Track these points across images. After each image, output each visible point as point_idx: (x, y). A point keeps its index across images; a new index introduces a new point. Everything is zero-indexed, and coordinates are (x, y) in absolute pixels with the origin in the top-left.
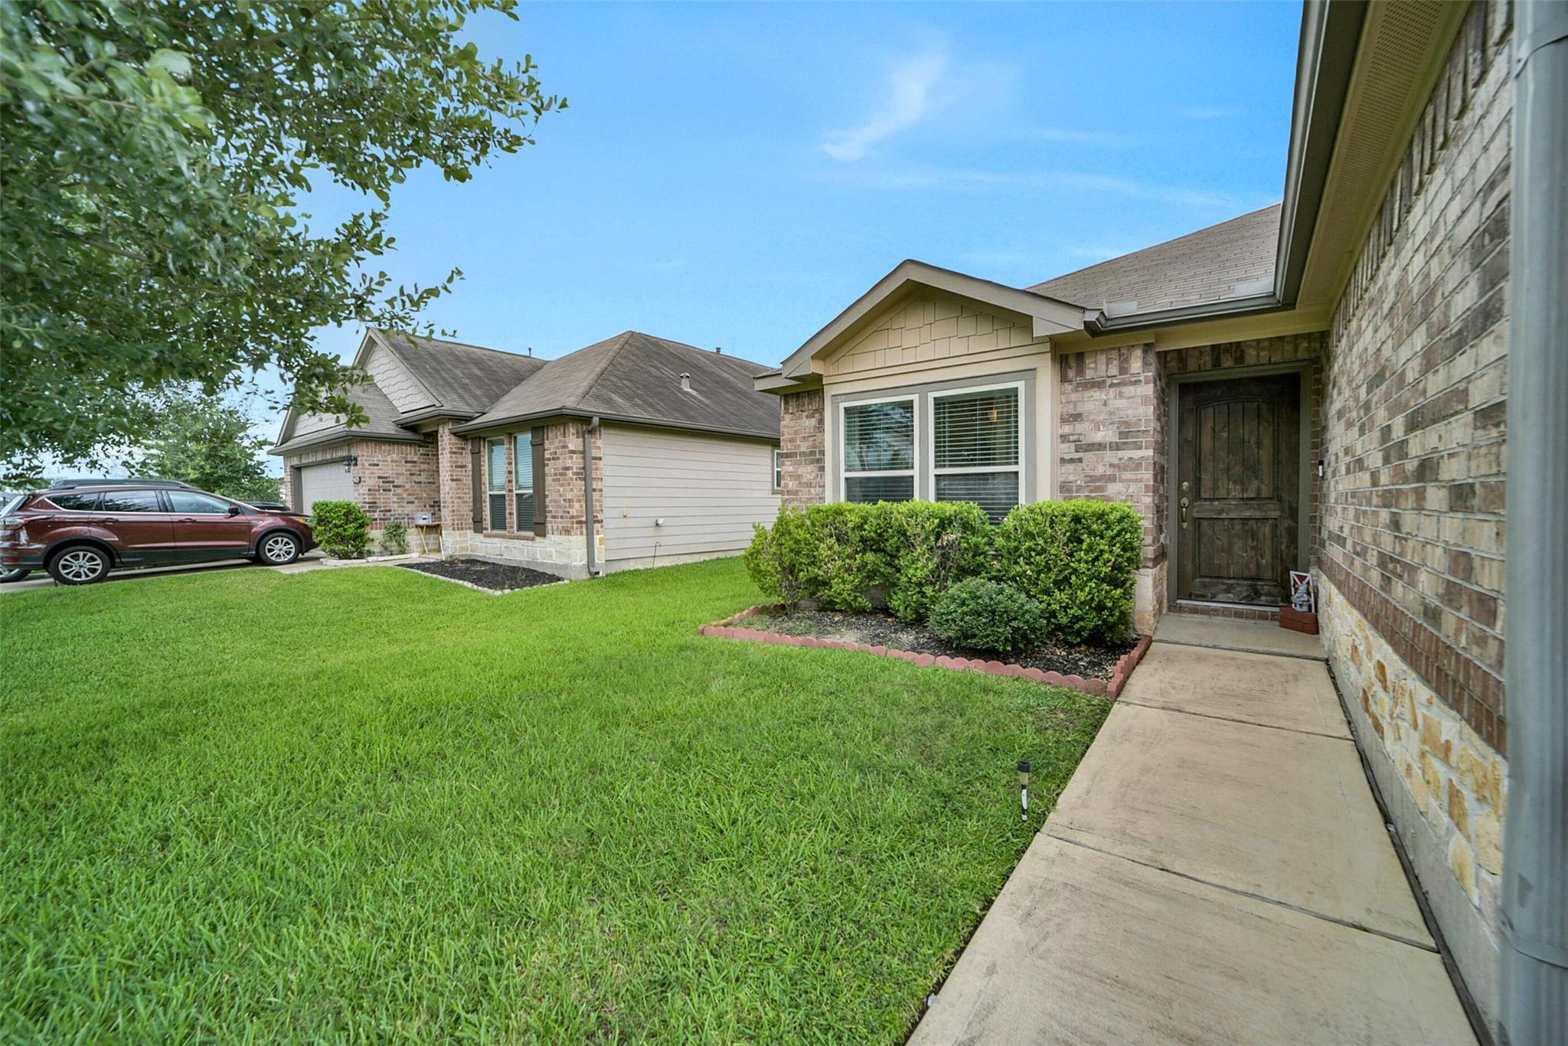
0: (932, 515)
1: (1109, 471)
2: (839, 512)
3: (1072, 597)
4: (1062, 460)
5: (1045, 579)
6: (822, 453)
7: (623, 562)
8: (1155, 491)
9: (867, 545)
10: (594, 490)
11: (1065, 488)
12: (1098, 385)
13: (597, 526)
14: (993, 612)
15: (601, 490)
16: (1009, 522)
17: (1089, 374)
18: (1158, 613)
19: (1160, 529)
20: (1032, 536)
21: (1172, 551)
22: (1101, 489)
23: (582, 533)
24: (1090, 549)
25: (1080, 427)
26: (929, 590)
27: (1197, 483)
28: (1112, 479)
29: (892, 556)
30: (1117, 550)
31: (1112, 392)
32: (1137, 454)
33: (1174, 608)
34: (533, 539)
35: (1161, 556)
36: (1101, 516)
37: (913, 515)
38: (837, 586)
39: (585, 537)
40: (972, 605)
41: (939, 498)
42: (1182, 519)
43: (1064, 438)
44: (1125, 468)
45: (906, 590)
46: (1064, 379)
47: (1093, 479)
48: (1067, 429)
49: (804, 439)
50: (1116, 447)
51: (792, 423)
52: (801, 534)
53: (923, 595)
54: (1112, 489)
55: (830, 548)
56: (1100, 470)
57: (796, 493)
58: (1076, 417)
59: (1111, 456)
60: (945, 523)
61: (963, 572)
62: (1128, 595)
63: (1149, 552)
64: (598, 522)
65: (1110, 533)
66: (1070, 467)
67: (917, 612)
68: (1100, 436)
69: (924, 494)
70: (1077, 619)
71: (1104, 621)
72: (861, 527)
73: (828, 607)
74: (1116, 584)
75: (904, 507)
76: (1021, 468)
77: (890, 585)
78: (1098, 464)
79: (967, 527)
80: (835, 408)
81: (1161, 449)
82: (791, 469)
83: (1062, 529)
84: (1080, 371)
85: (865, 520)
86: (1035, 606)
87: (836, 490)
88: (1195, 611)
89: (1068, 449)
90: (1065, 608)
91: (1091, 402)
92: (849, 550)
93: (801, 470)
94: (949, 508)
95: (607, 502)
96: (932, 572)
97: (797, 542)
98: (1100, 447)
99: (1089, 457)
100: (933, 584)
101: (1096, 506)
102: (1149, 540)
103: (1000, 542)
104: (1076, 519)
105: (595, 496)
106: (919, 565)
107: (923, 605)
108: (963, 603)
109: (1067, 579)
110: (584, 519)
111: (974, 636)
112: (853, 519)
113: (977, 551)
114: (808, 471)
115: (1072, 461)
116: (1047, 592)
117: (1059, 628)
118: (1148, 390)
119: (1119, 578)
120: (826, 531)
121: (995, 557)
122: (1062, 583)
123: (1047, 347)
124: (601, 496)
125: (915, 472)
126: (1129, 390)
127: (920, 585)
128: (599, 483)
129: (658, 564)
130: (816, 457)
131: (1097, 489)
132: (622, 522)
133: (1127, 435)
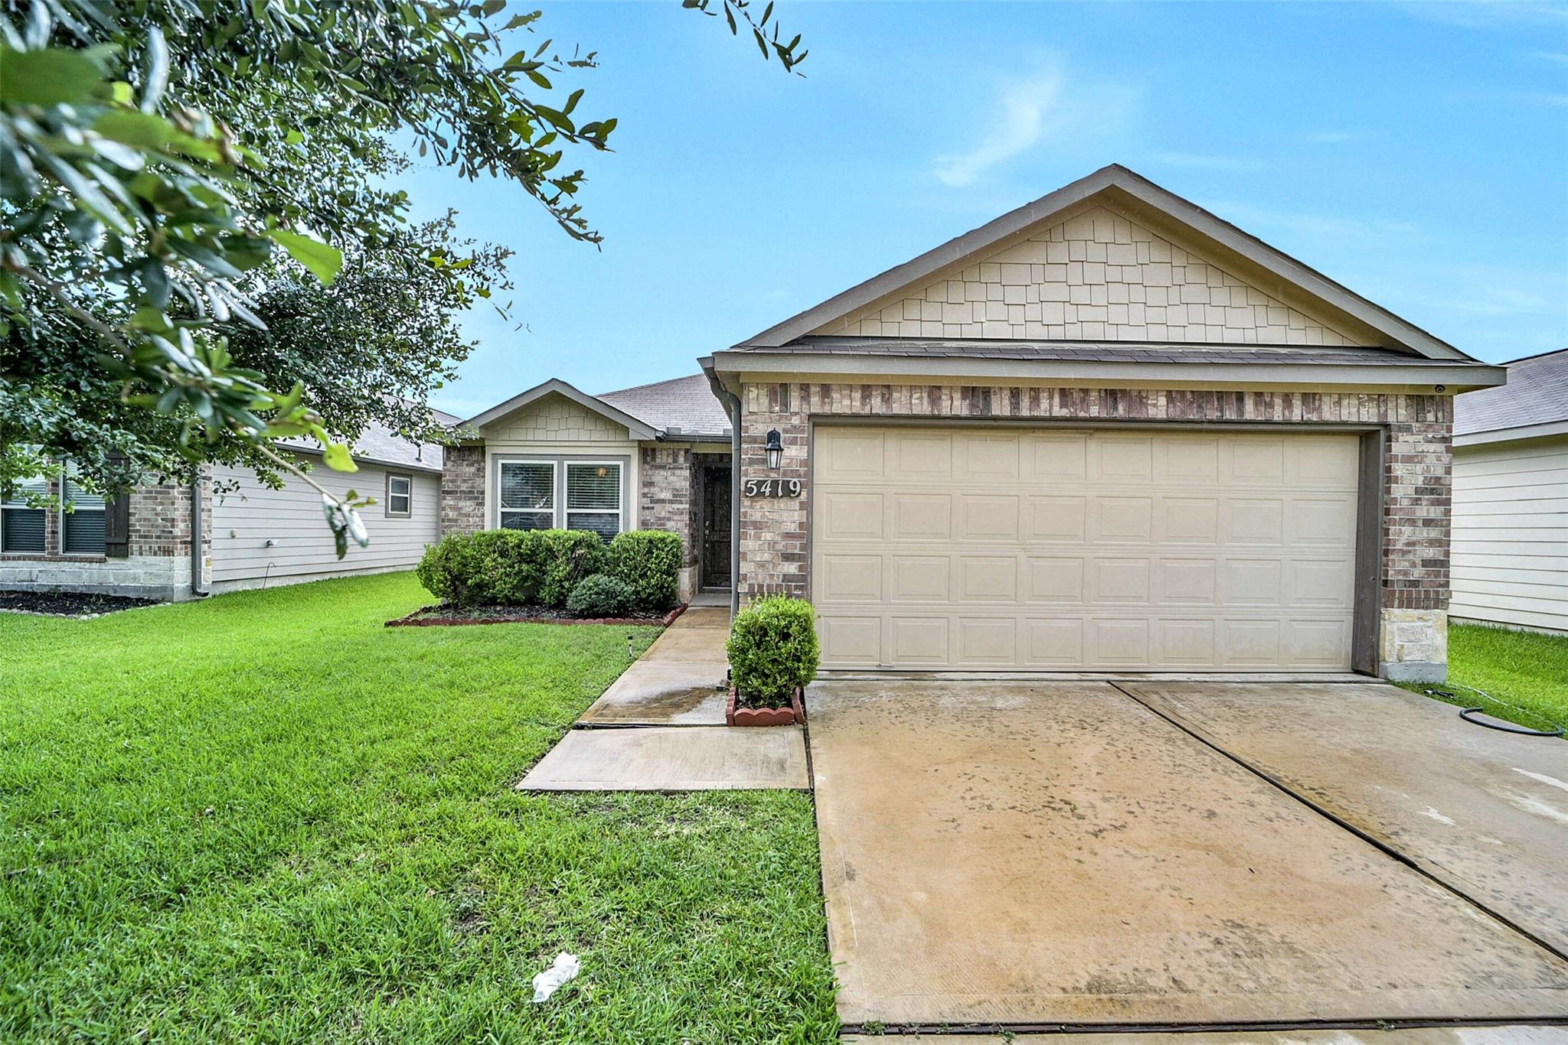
0: (569, 539)
1: (668, 515)
2: (500, 536)
3: (648, 583)
4: (643, 508)
5: (635, 575)
6: (483, 493)
7: (230, 583)
8: (690, 526)
9: (523, 558)
10: (203, 510)
11: (644, 524)
12: (663, 467)
13: (205, 547)
14: (607, 593)
15: (210, 510)
16: (614, 543)
17: (658, 461)
18: (693, 593)
19: (693, 547)
20: (628, 551)
21: (700, 558)
22: (664, 525)
23: (186, 554)
24: (657, 557)
25: (653, 490)
26: (566, 584)
27: (713, 522)
28: (669, 519)
29: (541, 565)
30: (670, 557)
31: (669, 472)
32: (681, 506)
33: (701, 591)
34: (102, 561)
35: (694, 561)
36: (663, 540)
37: (556, 538)
38: (499, 585)
39: (189, 558)
40: (596, 589)
41: (570, 526)
42: (706, 542)
43: (645, 495)
44: (676, 514)
45: (551, 585)
46: (645, 462)
47: (660, 519)
48: (646, 490)
49: (465, 481)
50: (671, 502)
51: (453, 469)
52: (468, 552)
53: (562, 587)
54: (669, 525)
55: (494, 560)
56: (663, 515)
57: (456, 521)
58: (652, 484)
59: (668, 507)
60: (577, 544)
61: (587, 573)
62: (675, 581)
63: (687, 559)
64: (206, 542)
65: (667, 549)
66: (647, 512)
67: (557, 598)
68: (664, 495)
69: (560, 526)
70: (650, 594)
71: (664, 595)
72: (519, 546)
73: (493, 601)
74: (669, 574)
75: (550, 533)
76: (620, 511)
77: (539, 583)
78: (662, 511)
79: (590, 546)
80: (495, 462)
81: (693, 503)
82: (451, 503)
83: (644, 546)
84: (654, 458)
85: (522, 541)
86: (630, 589)
87: (494, 520)
88: (711, 591)
89: (646, 502)
90: (644, 589)
91: (659, 476)
92: (509, 562)
93: (461, 504)
94: (578, 534)
95: (215, 523)
96: (569, 574)
97: (464, 557)
98: (663, 501)
99: (657, 506)
100: (568, 580)
101: (660, 534)
102: (687, 552)
103: (609, 554)
104: (651, 541)
105: (204, 516)
106: (560, 569)
107: (562, 594)
108: (590, 589)
109: (646, 573)
110: (189, 539)
111: (597, 606)
112: (513, 541)
113: (596, 560)
114: (468, 506)
115: (648, 508)
116: (635, 581)
117: (642, 600)
118: (687, 473)
119: (671, 572)
120: (491, 549)
121: (606, 564)
122: (643, 576)
123: (636, 444)
124: (210, 516)
125: (554, 511)
126: (678, 472)
127: (560, 581)
128: (208, 503)
129: (269, 584)
130: (477, 496)
131: (661, 525)
132: (231, 543)
133: (677, 497)
